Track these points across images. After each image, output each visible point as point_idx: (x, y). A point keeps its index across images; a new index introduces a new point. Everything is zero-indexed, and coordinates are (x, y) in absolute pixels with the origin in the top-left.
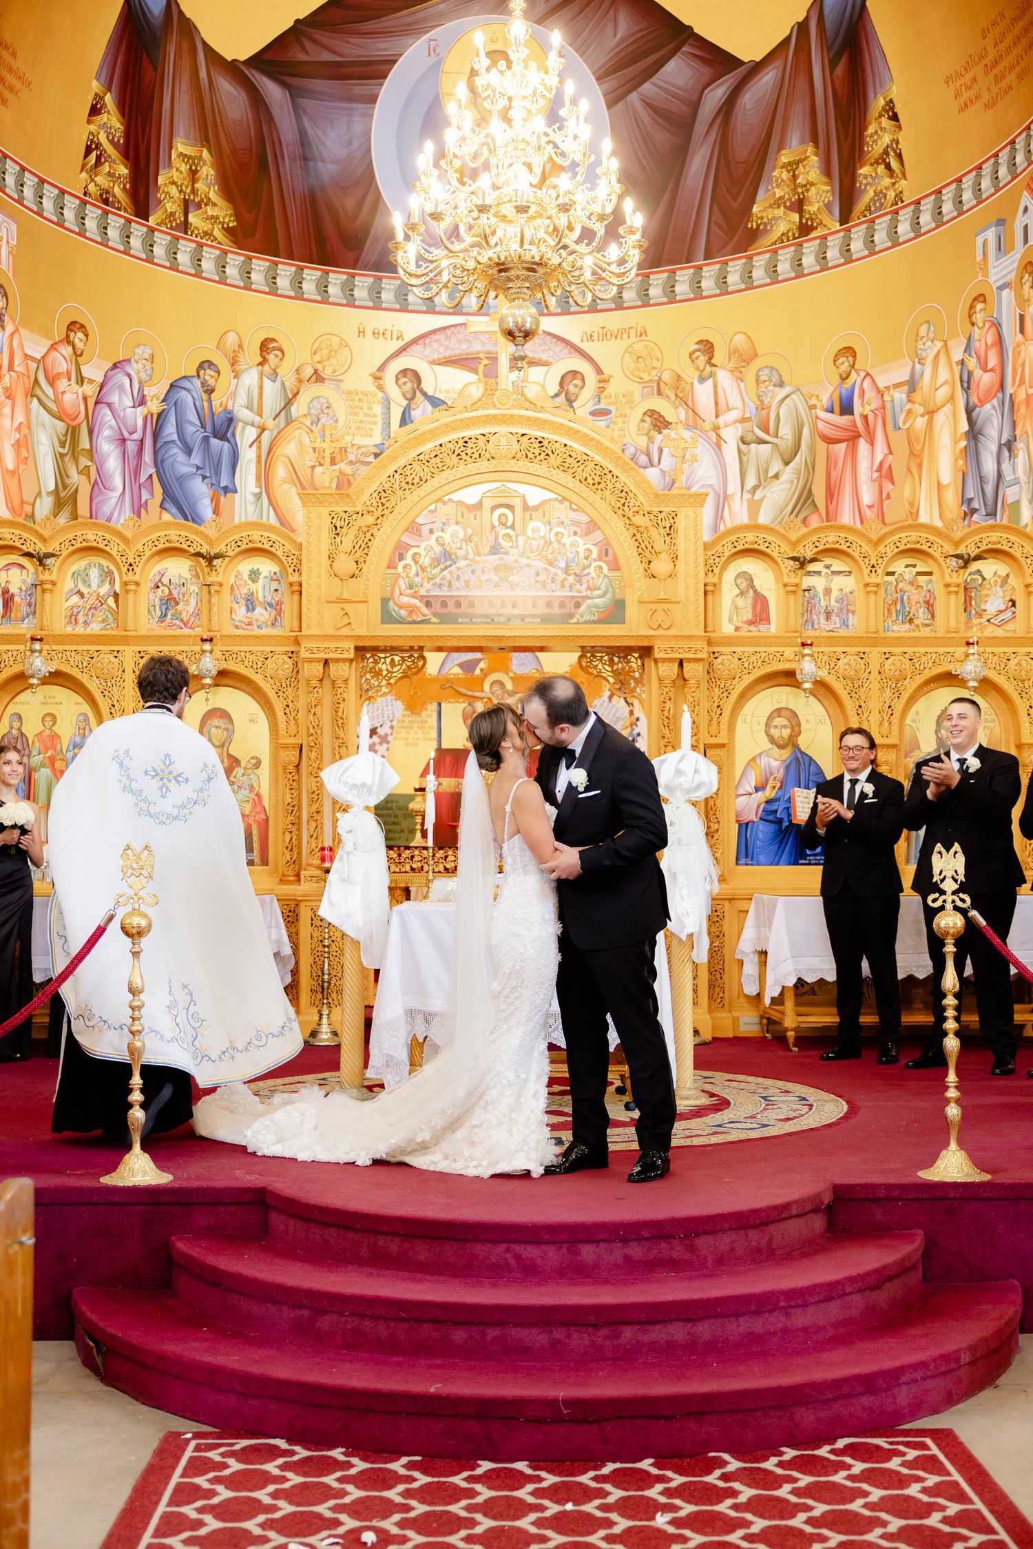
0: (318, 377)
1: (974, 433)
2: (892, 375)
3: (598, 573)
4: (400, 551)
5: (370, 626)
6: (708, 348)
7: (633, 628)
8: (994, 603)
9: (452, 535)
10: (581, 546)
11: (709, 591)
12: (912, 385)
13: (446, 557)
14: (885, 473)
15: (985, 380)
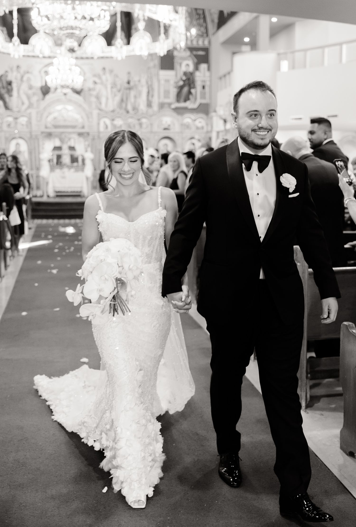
0: (28, 72)
1: (148, 92)
2: (136, 79)
3: (80, 120)
4: (47, 117)
5: (43, 129)
6: (104, 69)
7: (86, 130)
8: (144, 126)
9: (56, 114)
10: (77, 116)
11: (99, 124)
12: (139, 81)
13: (55, 118)
14: (135, 97)
15: (150, 83)
